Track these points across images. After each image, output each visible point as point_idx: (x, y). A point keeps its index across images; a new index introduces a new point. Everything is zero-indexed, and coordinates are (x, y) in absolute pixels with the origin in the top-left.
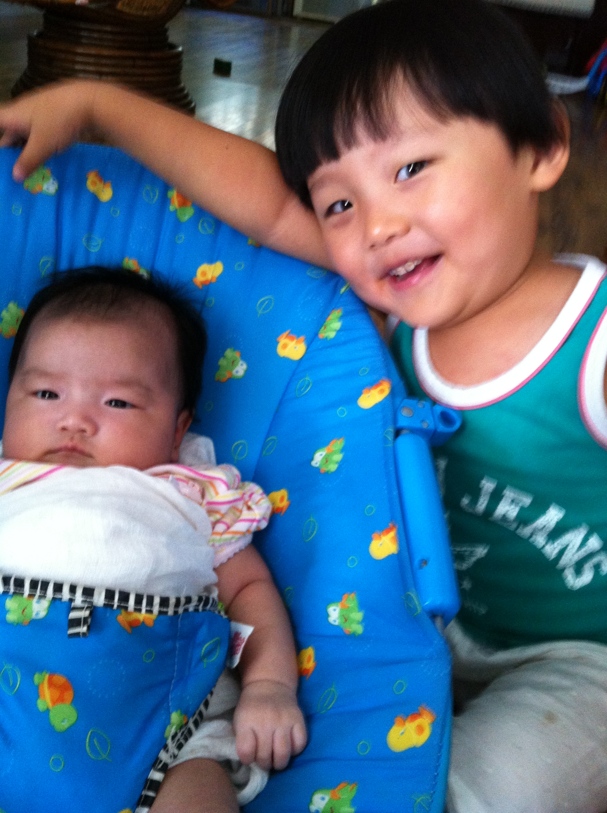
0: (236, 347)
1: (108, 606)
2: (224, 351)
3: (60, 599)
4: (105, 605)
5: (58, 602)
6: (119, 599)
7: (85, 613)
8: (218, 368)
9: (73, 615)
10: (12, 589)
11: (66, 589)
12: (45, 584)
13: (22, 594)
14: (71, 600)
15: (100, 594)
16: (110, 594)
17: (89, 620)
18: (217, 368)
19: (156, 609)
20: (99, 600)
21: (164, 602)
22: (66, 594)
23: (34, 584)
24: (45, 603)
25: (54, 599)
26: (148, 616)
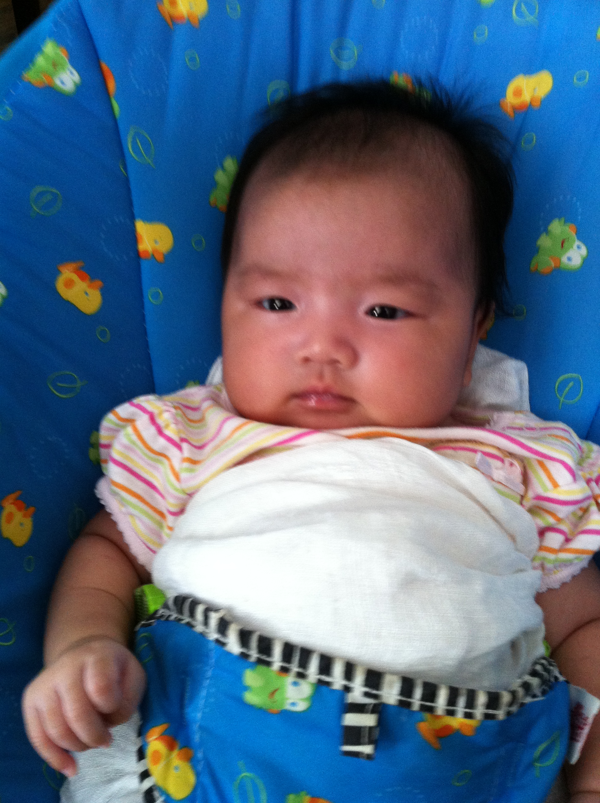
0: (569, 218)
1: (404, 705)
2: (548, 223)
3: (330, 685)
4: (400, 704)
5: (324, 689)
6: (424, 698)
7: (370, 720)
8: (535, 250)
9: (350, 720)
10: (254, 652)
11: (338, 670)
12: (305, 654)
13: (269, 665)
14: (346, 690)
15: (391, 686)
16: (407, 685)
17: (376, 734)
19: (479, 711)
20: (391, 694)
21: (493, 700)
22: (338, 678)
23: (288, 650)
24: (306, 689)
25: (319, 682)
26: (468, 721)
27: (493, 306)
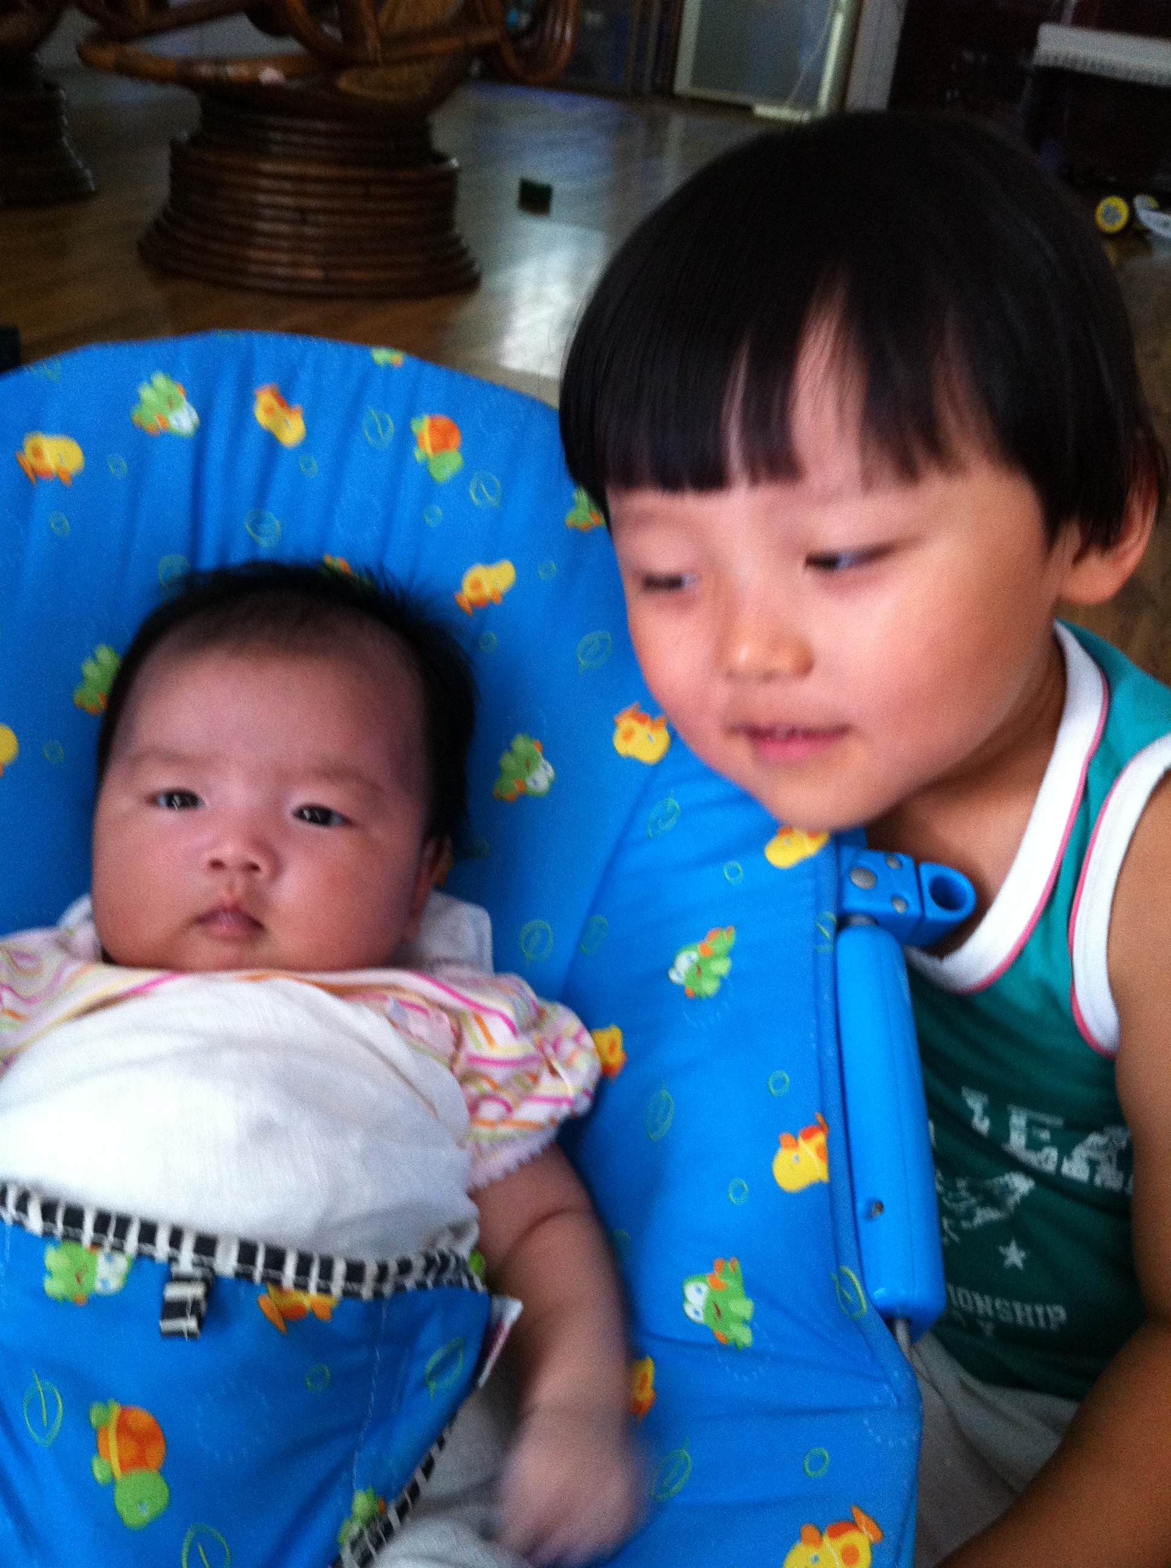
0: (533, 733)
1: (244, 1276)
2: (509, 738)
3: (151, 1258)
4: (238, 1275)
5: (146, 1263)
6: (267, 1265)
7: (196, 1291)
8: (498, 772)
9: (174, 1292)
10: (59, 1227)
11: (162, 1238)
12: (123, 1223)
13: (78, 1240)
14: (172, 1260)
15: (228, 1251)
16: (247, 1252)
17: (202, 1305)
18: (496, 771)
19: (338, 1285)
20: (227, 1263)
21: (355, 1272)
22: (162, 1248)
23: (102, 1221)
24: (122, 1263)
25: (140, 1255)
26: (321, 1298)
27: (448, 842)
